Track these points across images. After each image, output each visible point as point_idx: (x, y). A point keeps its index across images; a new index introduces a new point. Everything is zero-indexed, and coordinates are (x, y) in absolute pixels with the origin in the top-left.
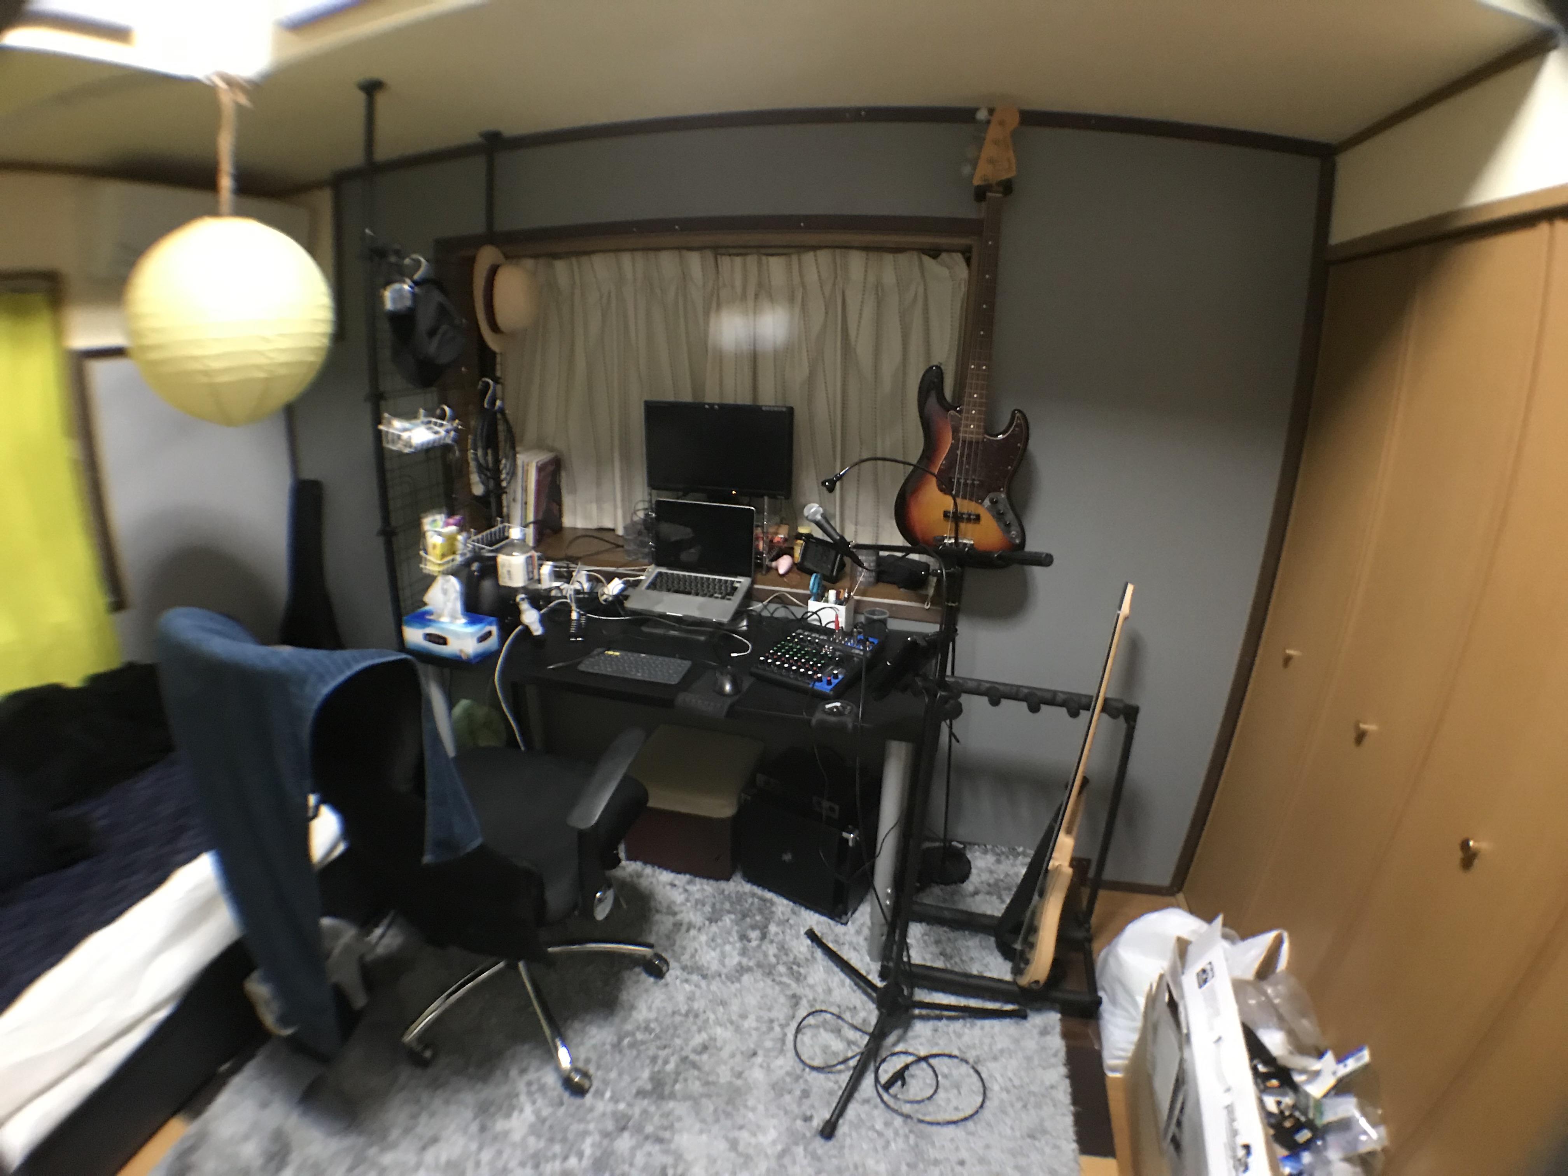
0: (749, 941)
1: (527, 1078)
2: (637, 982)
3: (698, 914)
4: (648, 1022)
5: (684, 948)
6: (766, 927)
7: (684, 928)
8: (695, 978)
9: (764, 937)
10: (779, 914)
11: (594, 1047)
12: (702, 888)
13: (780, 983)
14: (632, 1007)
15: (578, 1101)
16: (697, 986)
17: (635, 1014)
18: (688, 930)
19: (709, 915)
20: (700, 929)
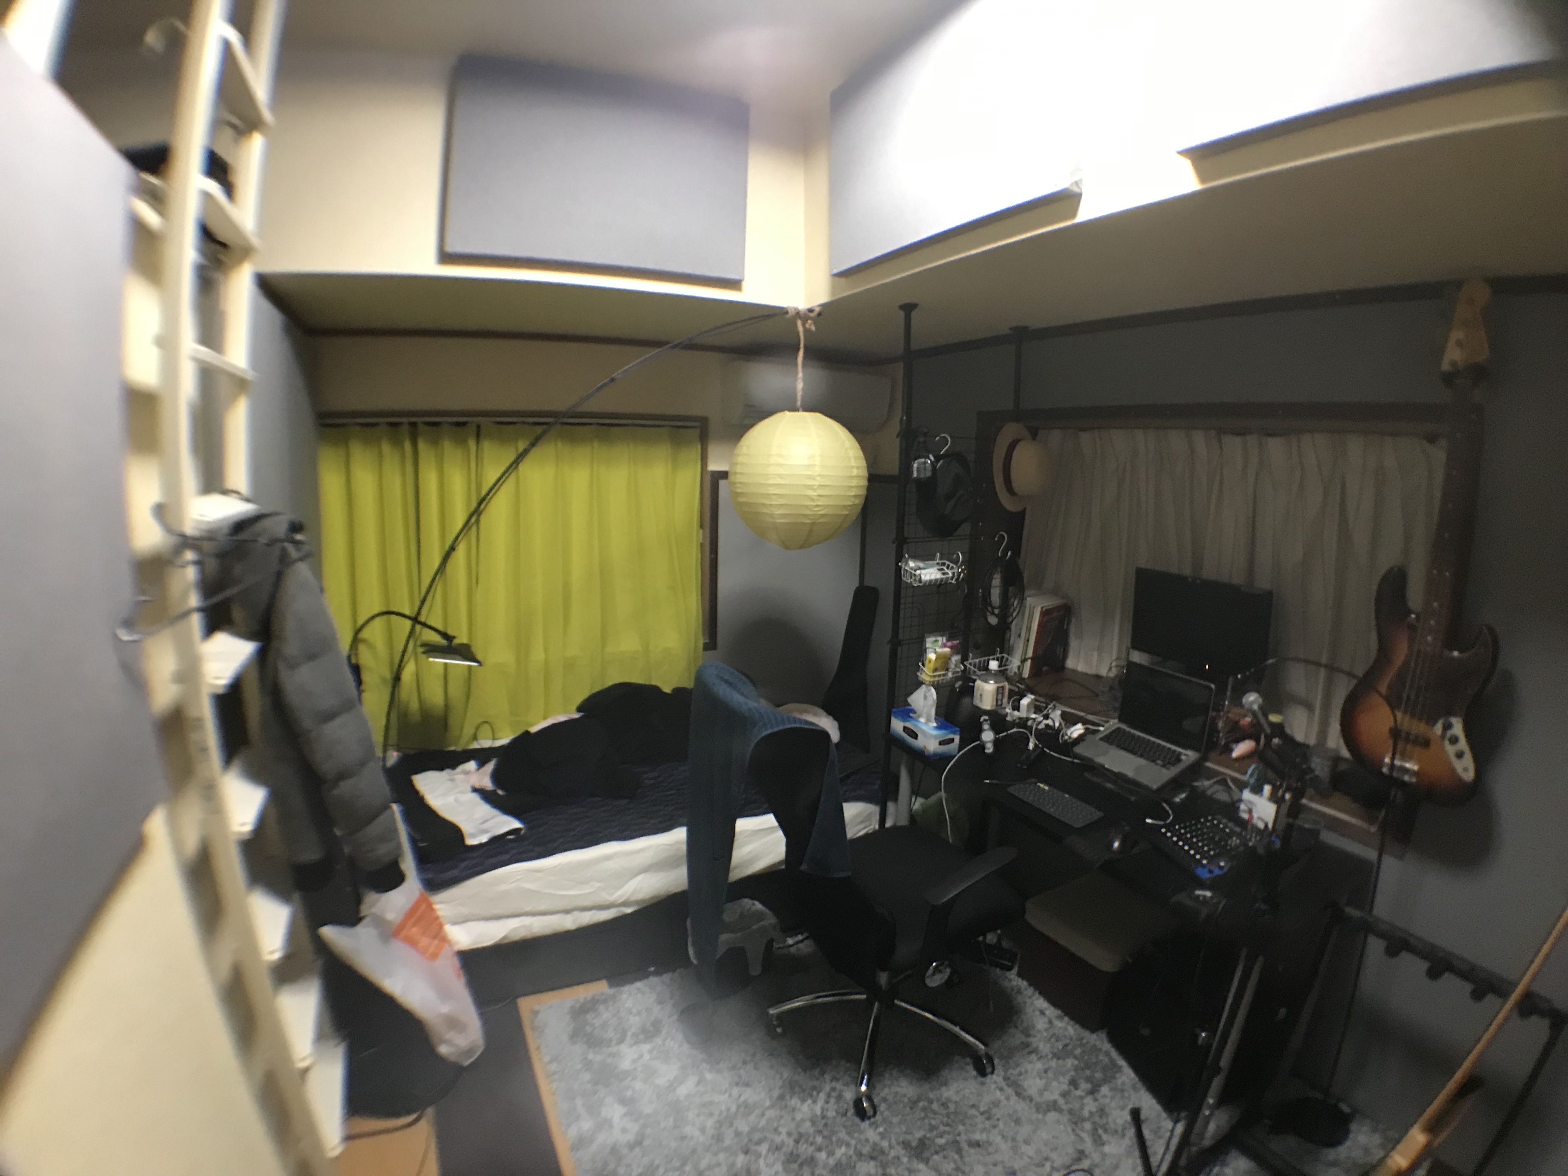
0: (1076, 1088)
1: (834, 1084)
2: (962, 1068)
3: (1048, 1046)
4: (949, 1100)
5: (1018, 1065)
6: (1100, 1086)
7: (1030, 1049)
8: (1010, 1091)
9: (1092, 1092)
10: (1119, 1082)
11: (896, 1093)
12: (1067, 1028)
13: (1077, 1135)
14: (946, 1084)
15: (857, 1120)
16: (1008, 1099)
17: (944, 1089)
18: (1031, 1053)
19: (1055, 1051)
20: (1041, 1057)
